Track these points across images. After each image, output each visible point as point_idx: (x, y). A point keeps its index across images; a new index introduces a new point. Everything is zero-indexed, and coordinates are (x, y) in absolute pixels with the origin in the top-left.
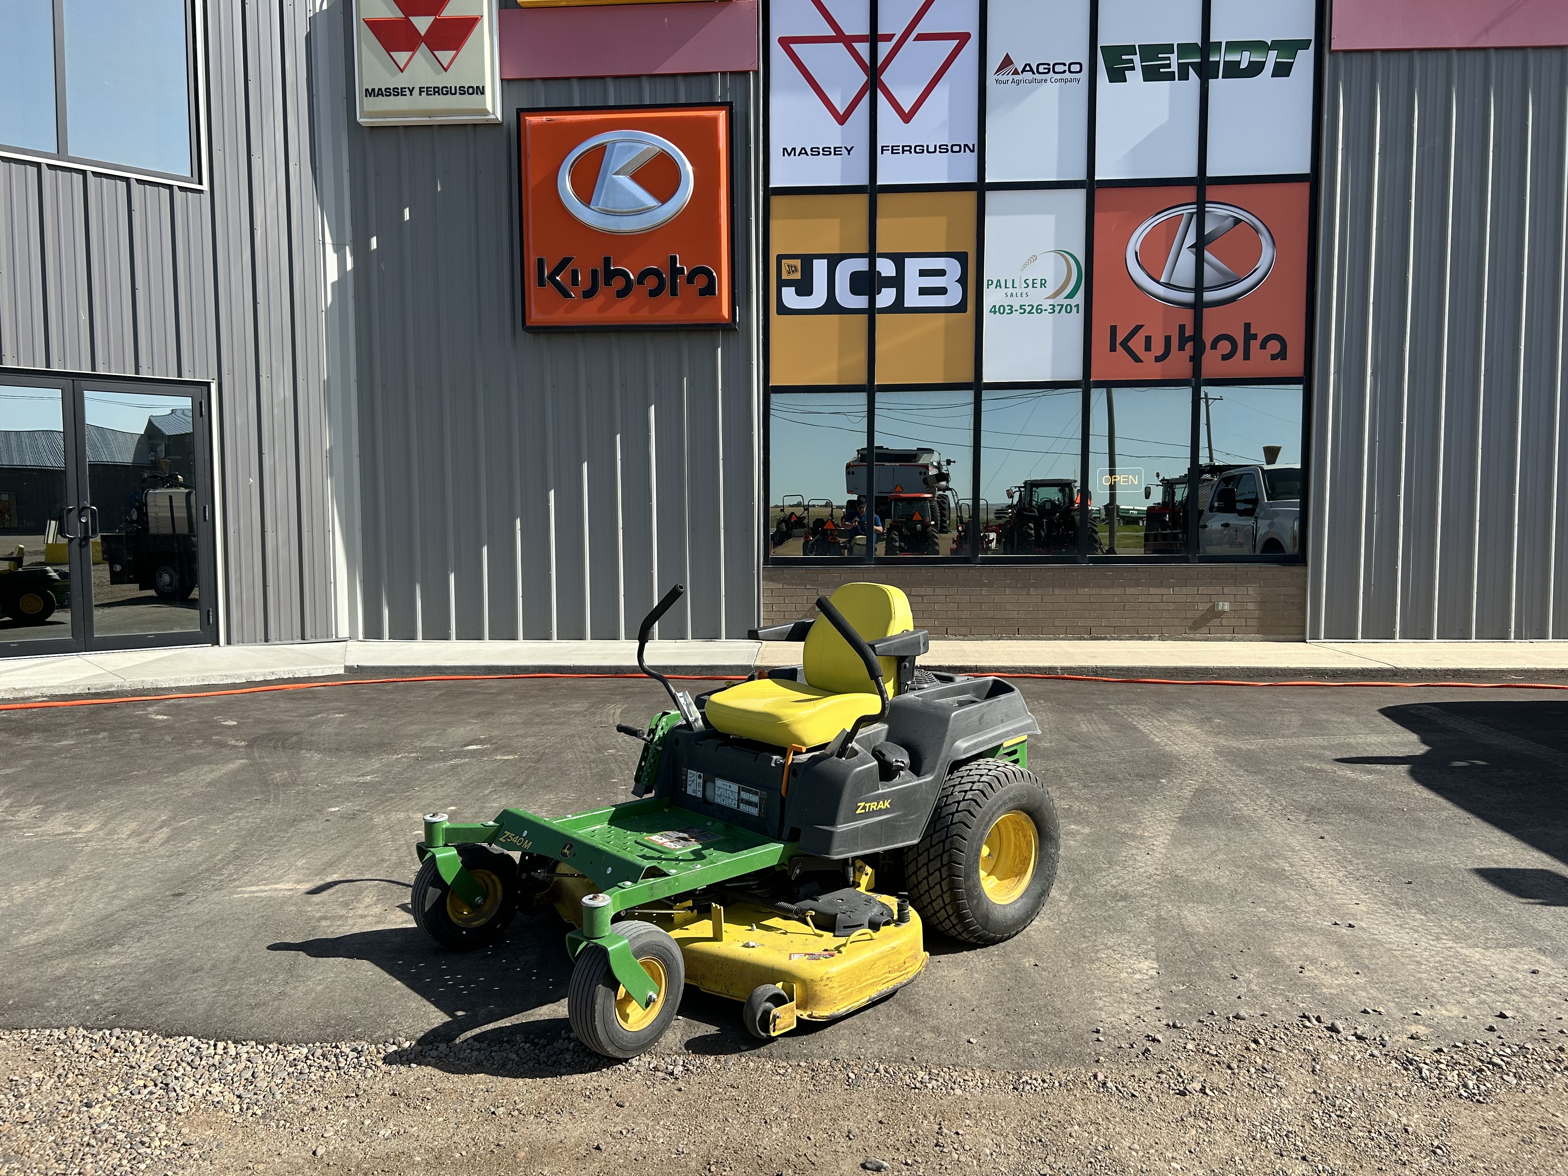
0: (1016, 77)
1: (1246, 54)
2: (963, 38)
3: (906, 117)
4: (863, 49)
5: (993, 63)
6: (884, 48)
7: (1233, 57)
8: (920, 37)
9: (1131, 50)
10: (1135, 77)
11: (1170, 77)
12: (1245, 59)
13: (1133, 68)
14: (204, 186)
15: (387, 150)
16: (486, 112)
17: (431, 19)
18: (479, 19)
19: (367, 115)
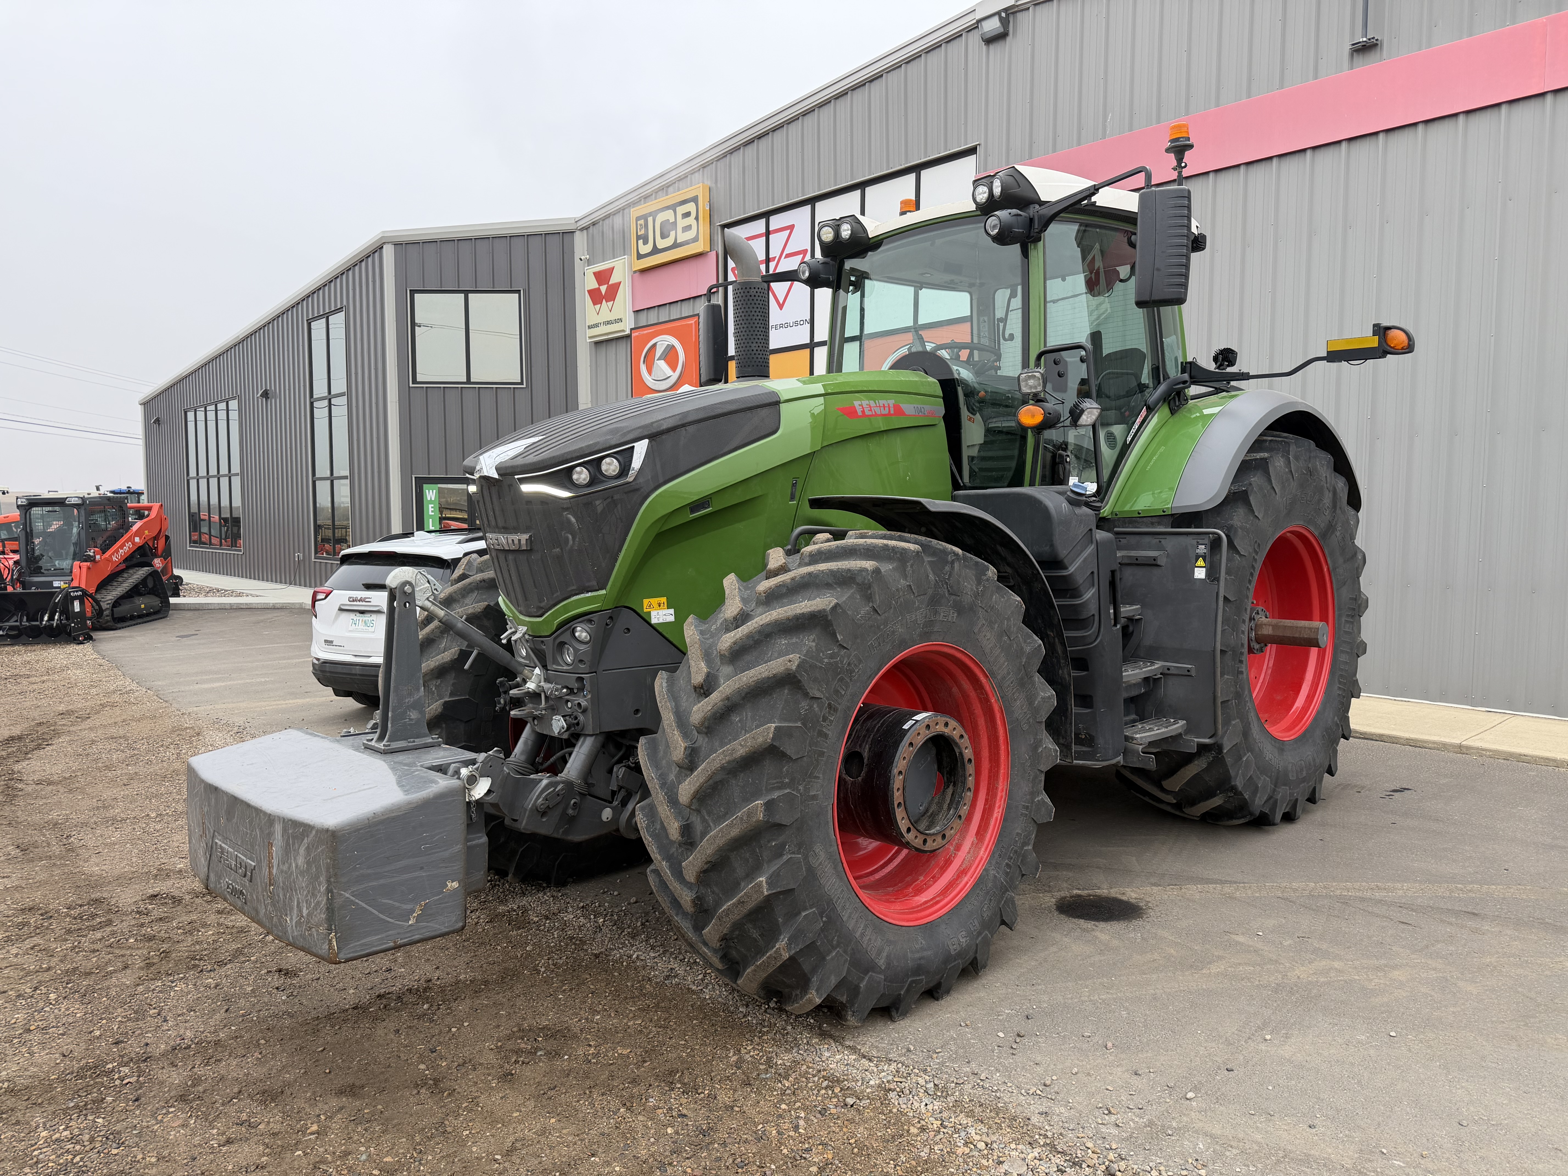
2: (804, 252)
3: (781, 306)
4: (763, 268)
6: (772, 266)
8: (788, 256)
14: (524, 386)
15: (602, 354)
16: (623, 331)
17: (606, 286)
18: (620, 283)
19: (590, 338)
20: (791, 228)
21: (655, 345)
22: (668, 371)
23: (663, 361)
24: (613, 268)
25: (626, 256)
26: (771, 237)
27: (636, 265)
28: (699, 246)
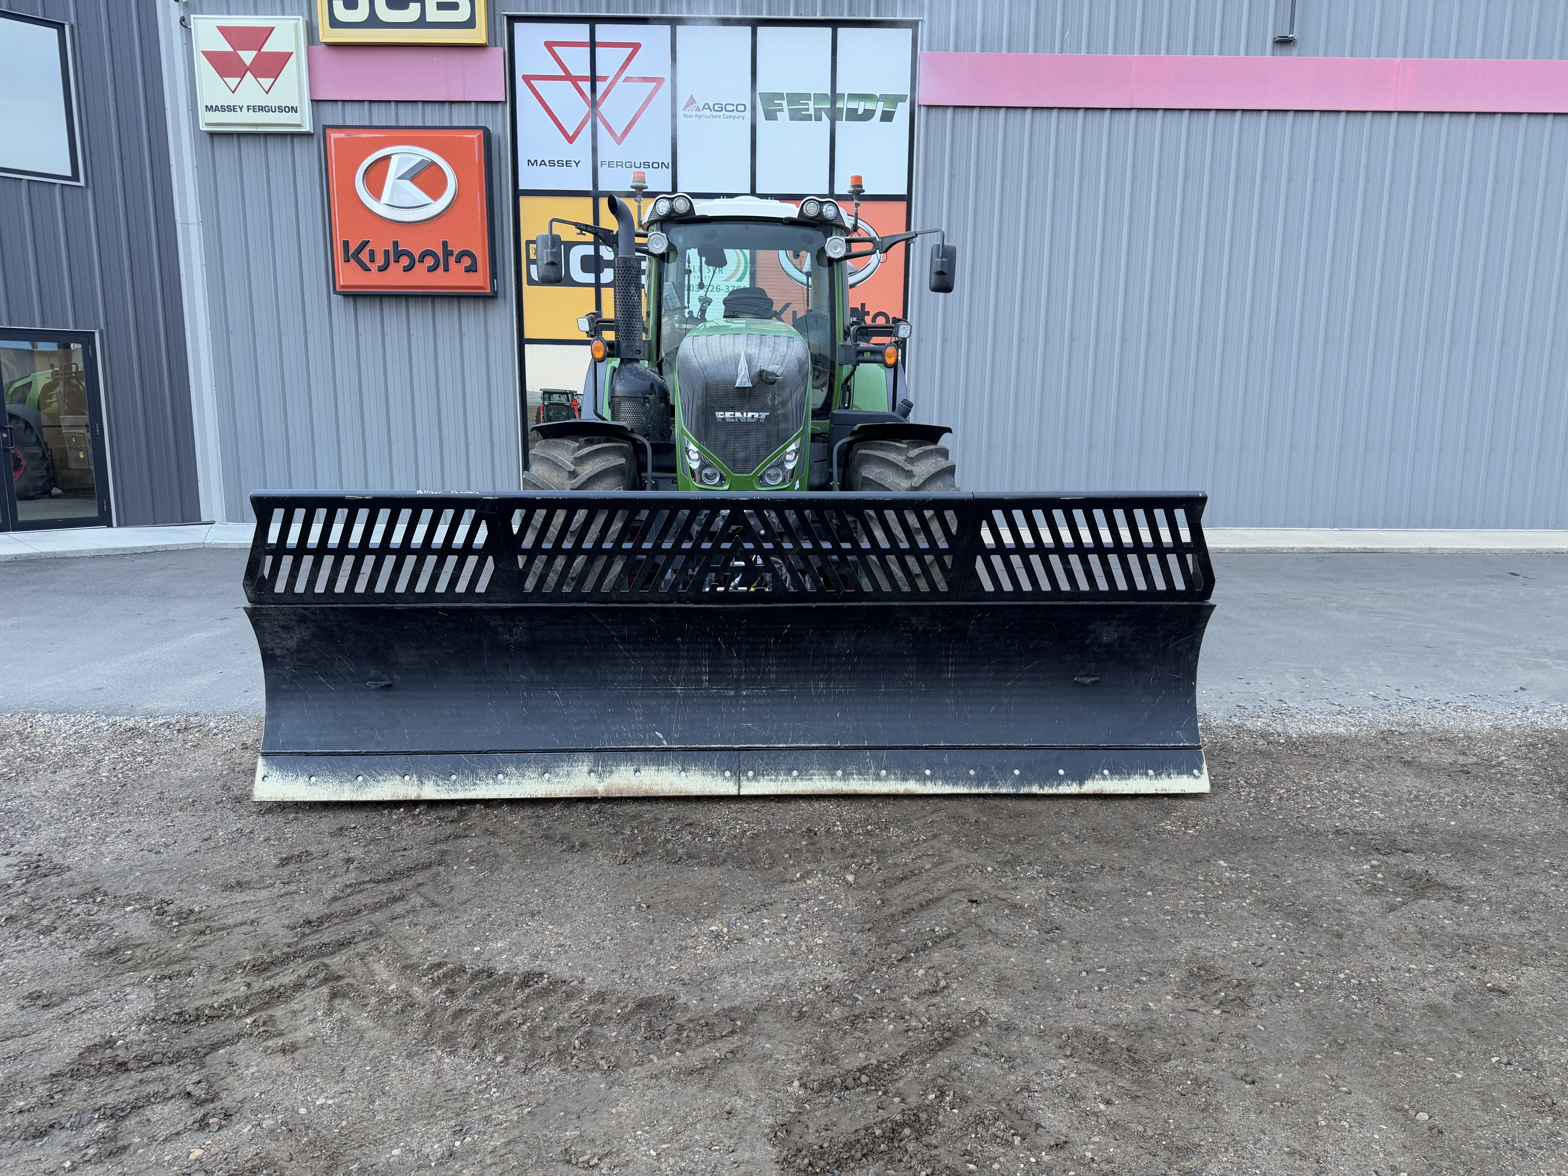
0: (698, 113)
1: (862, 103)
2: (659, 81)
3: (619, 140)
4: (586, 86)
5: (682, 102)
6: (601, 87)
7: (853, 105)
8: (628, 79)
9: (780, 96)
10: (783, 116)
11: (808, 118)
12: (861, 107)
13: (782, 110)
14: (82, 183)
15: (225, 152)
16: (299, 126)
17: (254, 53)
18: (291, 54)
19: (207, 124)
20: (636, 47)
21: (387, 158)
22: (424, 198)
23: (408, 182)
24: (273, 29)
25: (300, 17)
26: (598, 50)
27: (328, 34)
28: (478, 35)
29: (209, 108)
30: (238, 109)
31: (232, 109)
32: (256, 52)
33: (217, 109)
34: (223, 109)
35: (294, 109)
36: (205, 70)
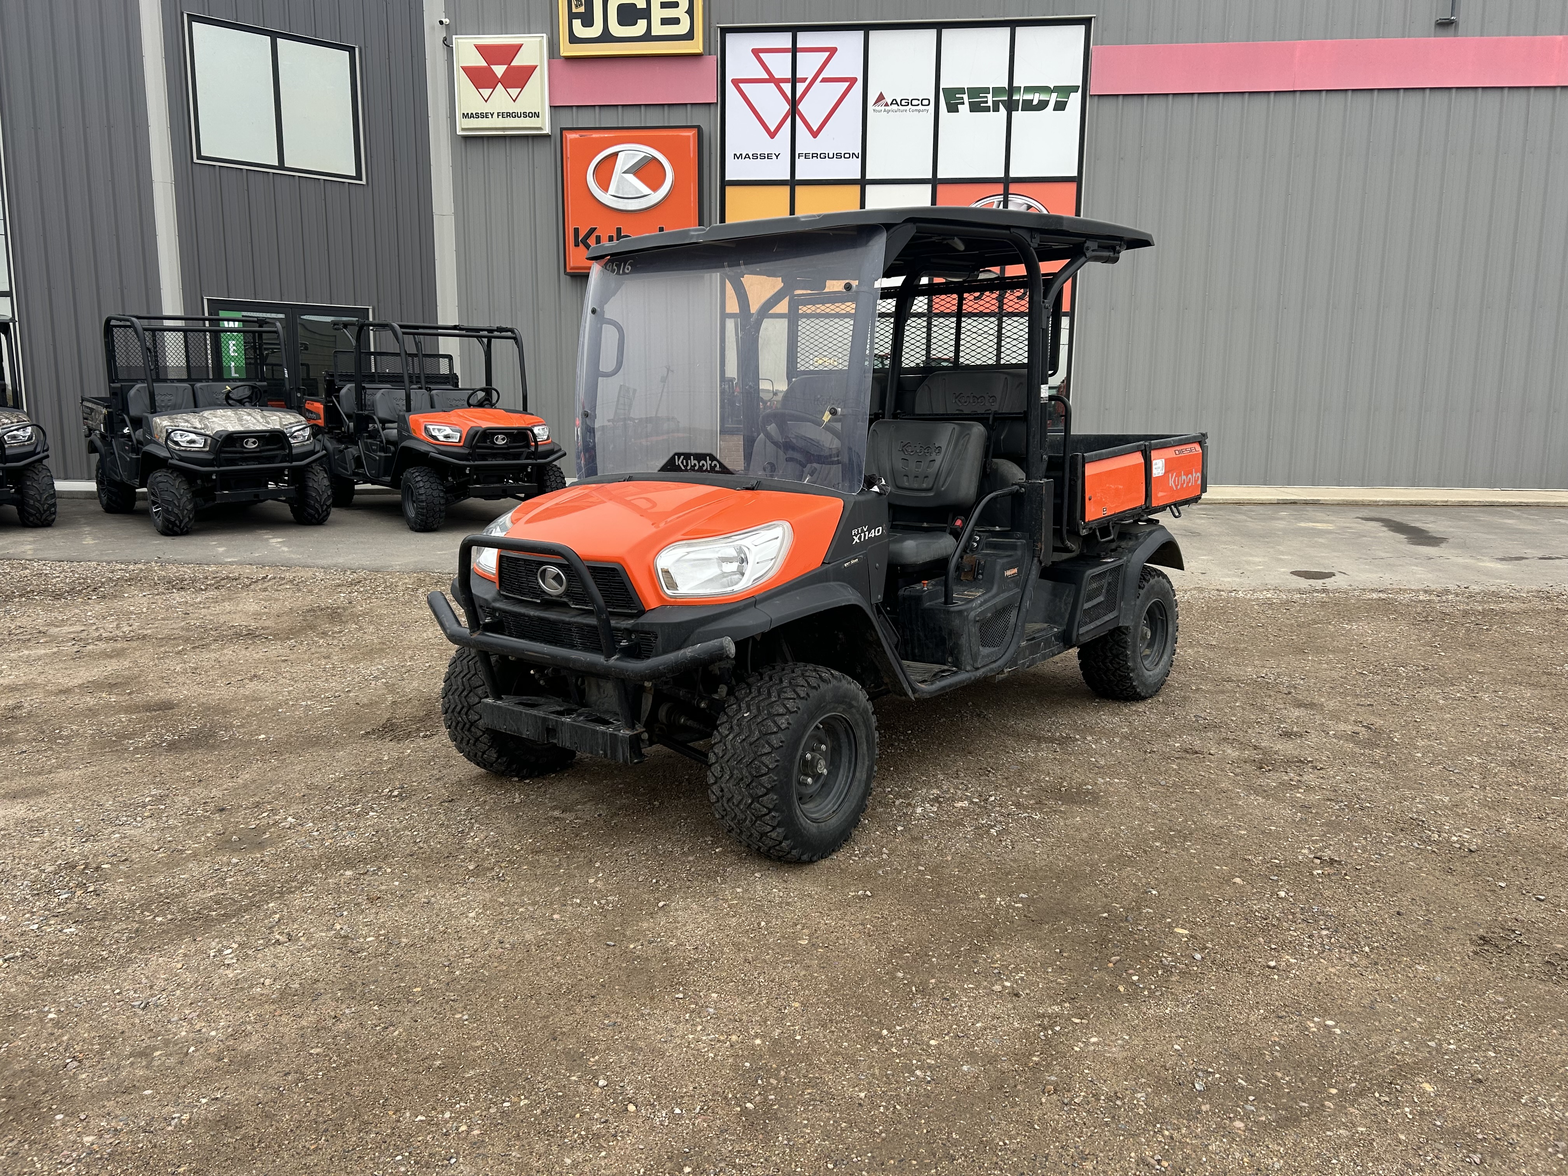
0: (887, 108)
1: (1037, 95)
2: (853, 81)
3: (815, 134)
4: (787, 88)
5: (872, 99)
6: (800, 88)
7: (1028, 96)
8: (825, 80)
9: (961, 91)
10: (964, 108)
11: (987, 109)
12: (1036, 98)
13: (963, 103)
14: (364, 182)
15: (476, 153)
16: (540, 129)
18: (536, 67)
19: (463, 129)
20: (833, 51)
22: (645, 189)
23: (631, 175)
24: (521, 46)
25: (544, 35)
26: (799, 55)
27: (567, 49)
28: (696, 46)
29: (465, 116)
30: (490, 116)
31: (484, 116)
32: (506, 66)
33: (472, 116)
34: (477, 116)
35: (537, 115)
36: (463, 83)
